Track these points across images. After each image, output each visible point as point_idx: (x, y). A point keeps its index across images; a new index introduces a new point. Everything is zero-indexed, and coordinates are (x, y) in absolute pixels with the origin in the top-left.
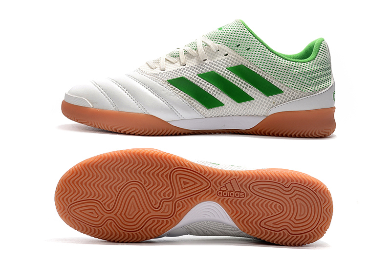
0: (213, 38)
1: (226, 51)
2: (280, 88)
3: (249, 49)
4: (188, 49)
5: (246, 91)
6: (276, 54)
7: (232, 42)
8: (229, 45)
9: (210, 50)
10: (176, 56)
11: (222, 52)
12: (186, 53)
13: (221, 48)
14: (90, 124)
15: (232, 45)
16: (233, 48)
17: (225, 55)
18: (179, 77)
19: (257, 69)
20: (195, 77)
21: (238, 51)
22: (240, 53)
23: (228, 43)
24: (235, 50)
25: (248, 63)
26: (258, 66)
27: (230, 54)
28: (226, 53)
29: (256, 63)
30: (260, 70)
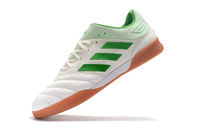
0: (85, 38)
1: (95, 41)
2: (130, 42)
3: (105, 33)
4: (77, 50)
5: (116, 53)
6: (119, 28)
7: (95, 35)
8: (95, 37)
9: (88, 45)
10: (74, 57)
11: (94, 42)
12: (77, 53)
13: (92, 41)
14: (54, 113)
15: (96, 36)
16: (98, 37)
17: (96, 43)
18: (82, 66)
19: (115, 40)
20: (89, 61)
21: (101, 37)
22: (102, 38)
23: (94, 37)
24: (99, 38)
25: (109, 40)
26: (114, 38)
27: (98, 41)
28: (96, 42)
29: (113, 38)
30: (117, 40)
